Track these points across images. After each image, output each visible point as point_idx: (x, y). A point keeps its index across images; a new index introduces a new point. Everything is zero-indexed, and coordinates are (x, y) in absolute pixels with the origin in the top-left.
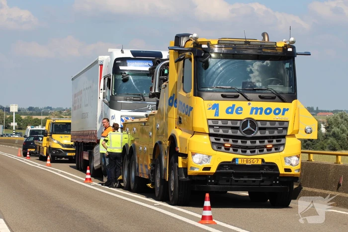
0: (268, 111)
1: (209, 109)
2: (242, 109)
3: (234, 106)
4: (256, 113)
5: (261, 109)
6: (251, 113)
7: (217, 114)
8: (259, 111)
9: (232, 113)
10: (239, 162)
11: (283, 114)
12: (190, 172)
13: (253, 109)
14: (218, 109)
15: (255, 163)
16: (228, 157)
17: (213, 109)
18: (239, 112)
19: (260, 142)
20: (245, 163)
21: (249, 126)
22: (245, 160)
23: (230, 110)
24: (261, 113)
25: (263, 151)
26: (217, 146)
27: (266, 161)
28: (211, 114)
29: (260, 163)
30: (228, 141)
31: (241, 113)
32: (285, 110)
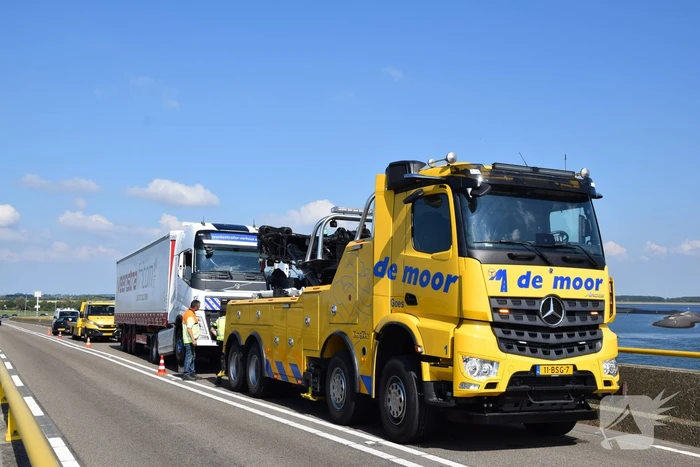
0: (578, 283)
1: (492, 279)
2: (541, 281)
3: (529, 273)
4: (562, 287)
5: (568, 279)
6: (555, 287)
7: (504, 288)
8: (566, 282)
9: (527, 286)
10: (542, 372)
11: (597, 289)
12: (458, 392)
13: (556, 279)
14: (505, 279)
15: (565, 373)
16: (523, 363)
17: (498, 279)
18: (538, 284)
19: (569, 336)
20: (550, 373)
21: (552, 310)
22: (550, 367)
23: (524, 282)
24: (568, 287)
25: (572, 350)
26: (507, 345)
27: (579, 368)
28: (495, 289)
29: (570, 372)
30: (523, 334)
31: (540, 286)
32: (599, 282)
